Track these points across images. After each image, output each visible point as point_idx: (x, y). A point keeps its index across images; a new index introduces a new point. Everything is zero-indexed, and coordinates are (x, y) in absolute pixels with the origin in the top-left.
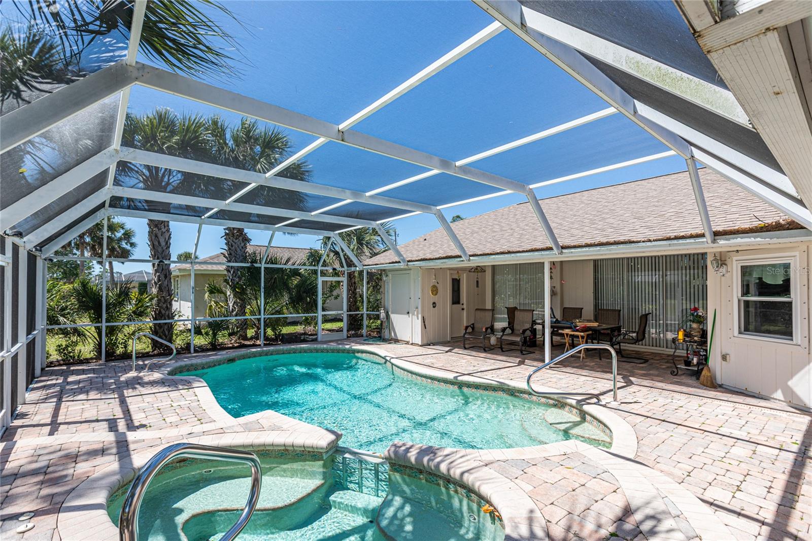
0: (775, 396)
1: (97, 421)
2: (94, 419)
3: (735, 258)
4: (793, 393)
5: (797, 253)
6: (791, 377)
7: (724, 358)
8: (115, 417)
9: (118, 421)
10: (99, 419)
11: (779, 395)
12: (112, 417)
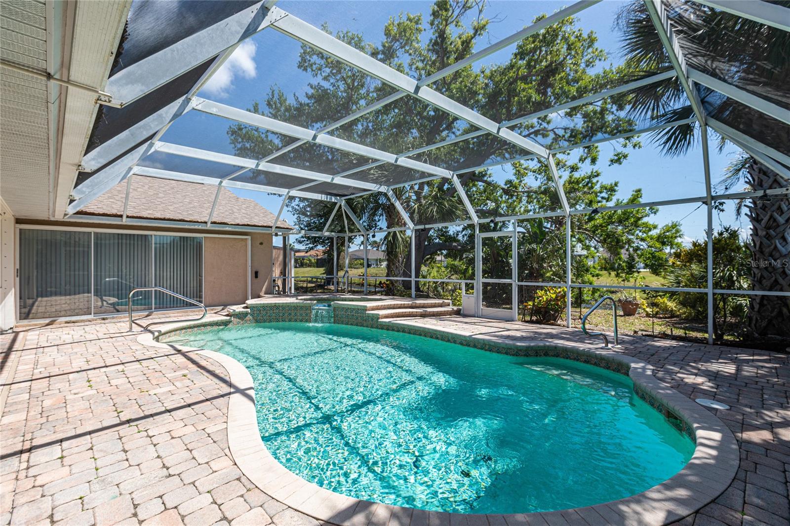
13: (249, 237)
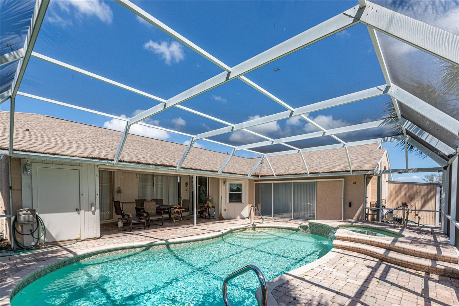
0: (238, 217)
1: (392, 284)
2: (393, 287)
3: (228, 181)
4: (242, 215)
5: (243, 181)
6: (242, 211)
7: (225, 210)
8: (378, 280)
9: (378, 277)
10: (390, 285)
11: (239, 217)
12: (381, 281)
13: (343, 179)
